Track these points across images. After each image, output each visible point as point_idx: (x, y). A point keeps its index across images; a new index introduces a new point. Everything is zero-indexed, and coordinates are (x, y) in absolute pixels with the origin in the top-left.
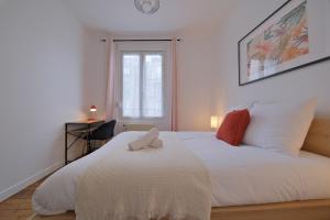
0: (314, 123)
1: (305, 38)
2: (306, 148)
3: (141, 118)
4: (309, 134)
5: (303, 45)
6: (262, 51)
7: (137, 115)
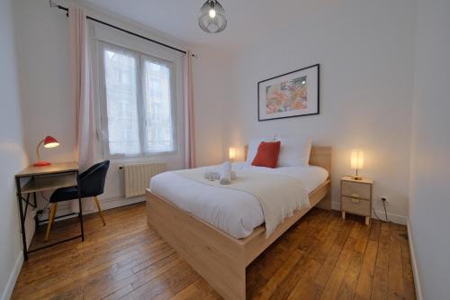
0: (313, 149)
1: (305, 98)
2: (311, 163)
3: (143, 154)
4: (311, 155)
5: (304, 102)
6: (278, 97)
7: (136, 149)
